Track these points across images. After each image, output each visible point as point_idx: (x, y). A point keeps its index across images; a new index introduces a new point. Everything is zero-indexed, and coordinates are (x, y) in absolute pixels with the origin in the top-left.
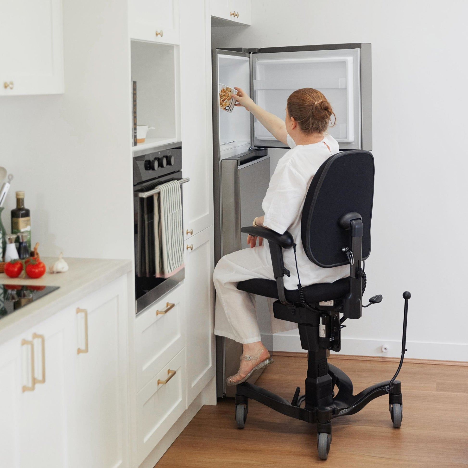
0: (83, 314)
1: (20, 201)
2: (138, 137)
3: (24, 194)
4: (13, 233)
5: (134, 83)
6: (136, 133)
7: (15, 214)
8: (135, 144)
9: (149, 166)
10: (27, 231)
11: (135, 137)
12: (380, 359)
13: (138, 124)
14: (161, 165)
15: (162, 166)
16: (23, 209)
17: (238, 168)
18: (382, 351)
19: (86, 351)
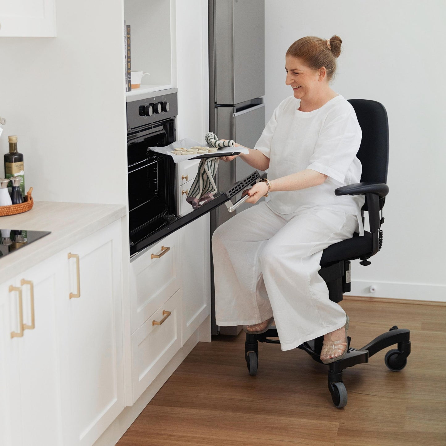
0: (75, 259)
1: (13, 146)
2: (132, 83)
3: (17, 138)
4: (6, 177)
5: (128, 27)
6: (130, 78)
7: (8, 159)
8: (129, 89)
9: (143, 111)
10: (20, 176)
11: (129, 82)
12: (367, 299)
13: (132, 69)
14: (155, 111)
15: (157, 112)
16: (16, 154)
17: (234, 115)
18: (370, 292)
19: (79, 295)
